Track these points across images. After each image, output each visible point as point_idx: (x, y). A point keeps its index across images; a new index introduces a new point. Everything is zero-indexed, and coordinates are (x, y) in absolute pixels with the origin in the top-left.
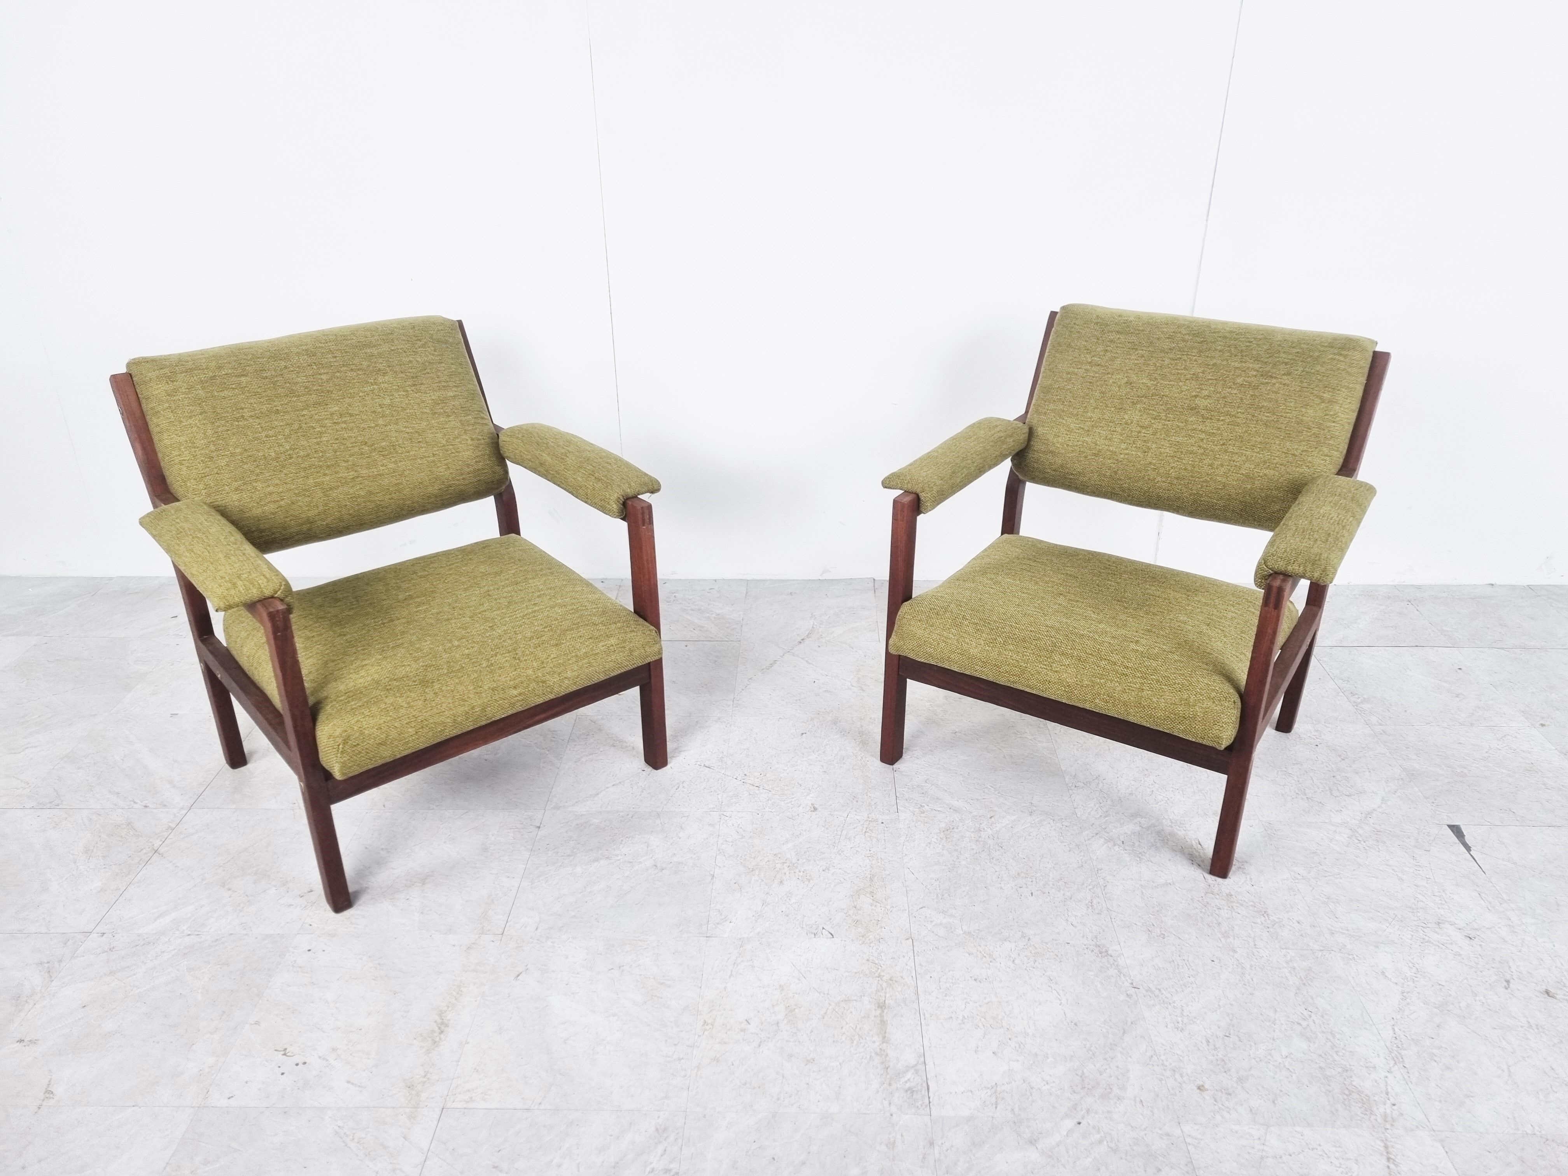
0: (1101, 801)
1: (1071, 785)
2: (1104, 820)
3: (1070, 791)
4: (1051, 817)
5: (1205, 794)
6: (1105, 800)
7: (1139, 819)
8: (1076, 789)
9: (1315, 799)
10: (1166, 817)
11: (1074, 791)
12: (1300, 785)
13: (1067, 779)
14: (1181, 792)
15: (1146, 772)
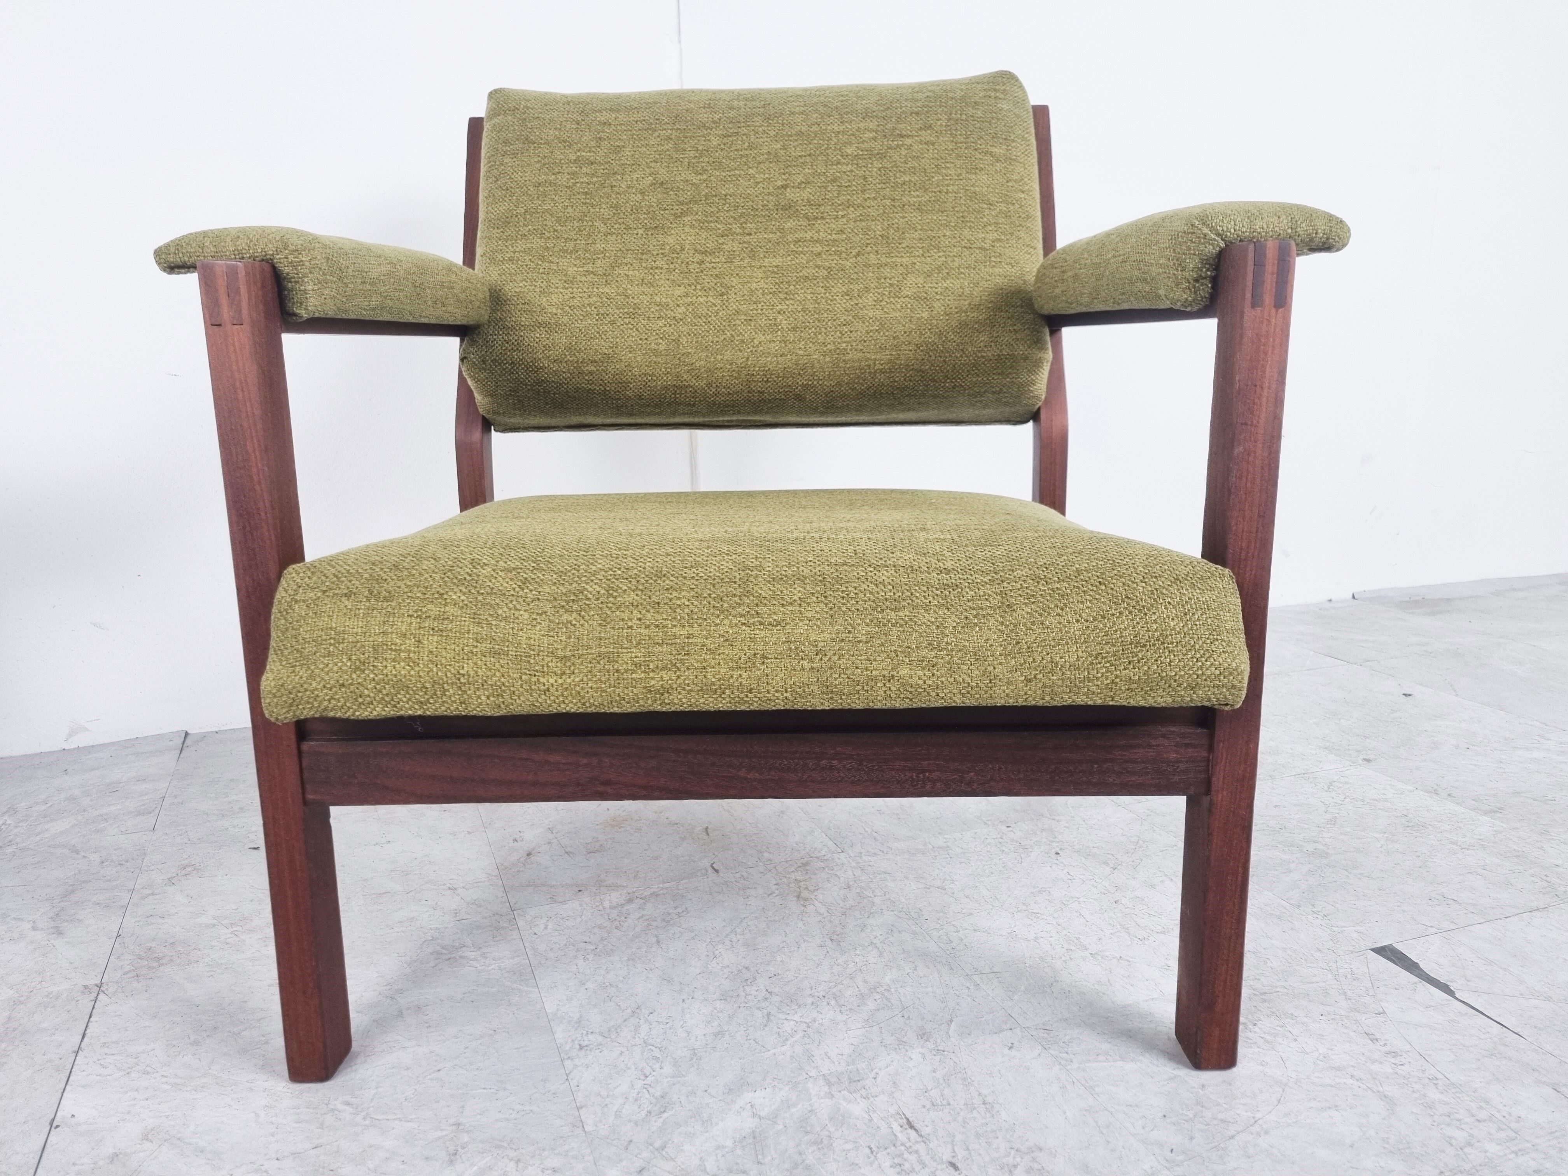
0: (648, 1070)
1: (568, 1047)
2: (659, 1124)
3: (568, 1063)
4: (512, 1154)
5: (886, 994)
6: (657, 1066)
7: (748, 1096)
8: (582, 1053)
9: (1107, 954)
10: (813, 1073)
11: (577, 1061)
12: (1065, 932)
13: (559, 1035)
14: (833, 1002)
15: (746, 974)
